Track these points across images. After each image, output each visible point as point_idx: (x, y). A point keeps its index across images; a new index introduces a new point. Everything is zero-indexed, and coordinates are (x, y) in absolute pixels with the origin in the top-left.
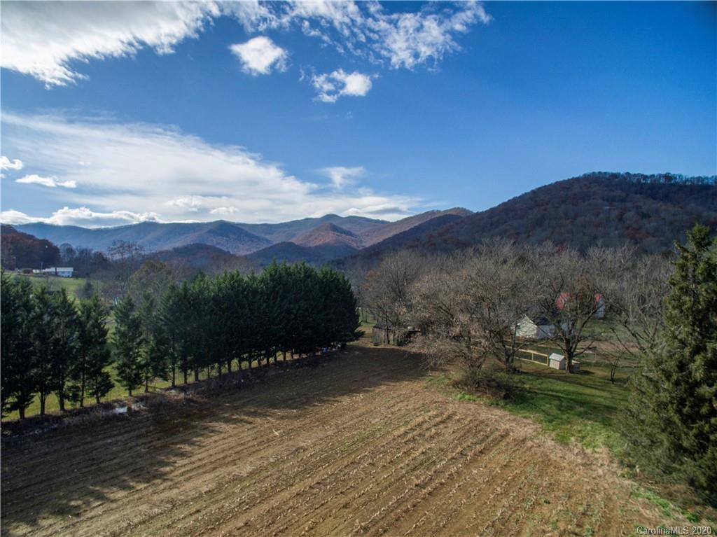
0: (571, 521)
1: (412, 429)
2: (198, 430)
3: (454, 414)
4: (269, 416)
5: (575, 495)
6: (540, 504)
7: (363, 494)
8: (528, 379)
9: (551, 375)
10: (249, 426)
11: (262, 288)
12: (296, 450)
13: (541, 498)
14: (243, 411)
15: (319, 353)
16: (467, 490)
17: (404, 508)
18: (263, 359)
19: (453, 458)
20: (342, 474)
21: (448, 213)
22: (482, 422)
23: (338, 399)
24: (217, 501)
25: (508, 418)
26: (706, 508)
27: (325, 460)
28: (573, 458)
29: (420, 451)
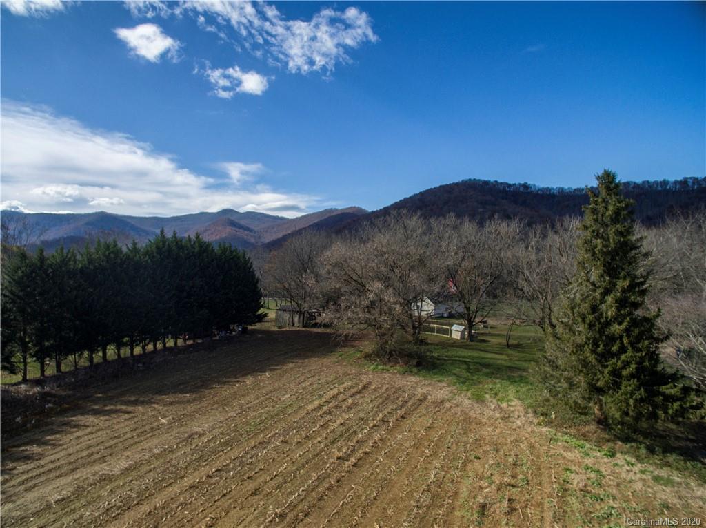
0: (505, 473)
1: (326, 402)
2: (54, 427)
3: (370, 383)
4: (154, 403)
5: (502, 447)
6: (471, 461)
7: (276, 476)
8: (435, 349)
9: (454, 344)
10: (127, 416)
11: (147, 260)
12: (190, 437)
13: (470, 455)
14: (120, 401)
15: (217, 338)
16: (394, 456)
17: (327, 485)
18: (149, 343)
19: (375, 426)
20: (249, 456)
21: (346, 211)
22: (399, 389)
23: (240, 379)
24: (73, 511)
25: (423, 383)
26: (616, 444)
27: (226, 444)
28: (491, 413)
29: (338, 422)
